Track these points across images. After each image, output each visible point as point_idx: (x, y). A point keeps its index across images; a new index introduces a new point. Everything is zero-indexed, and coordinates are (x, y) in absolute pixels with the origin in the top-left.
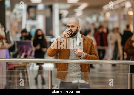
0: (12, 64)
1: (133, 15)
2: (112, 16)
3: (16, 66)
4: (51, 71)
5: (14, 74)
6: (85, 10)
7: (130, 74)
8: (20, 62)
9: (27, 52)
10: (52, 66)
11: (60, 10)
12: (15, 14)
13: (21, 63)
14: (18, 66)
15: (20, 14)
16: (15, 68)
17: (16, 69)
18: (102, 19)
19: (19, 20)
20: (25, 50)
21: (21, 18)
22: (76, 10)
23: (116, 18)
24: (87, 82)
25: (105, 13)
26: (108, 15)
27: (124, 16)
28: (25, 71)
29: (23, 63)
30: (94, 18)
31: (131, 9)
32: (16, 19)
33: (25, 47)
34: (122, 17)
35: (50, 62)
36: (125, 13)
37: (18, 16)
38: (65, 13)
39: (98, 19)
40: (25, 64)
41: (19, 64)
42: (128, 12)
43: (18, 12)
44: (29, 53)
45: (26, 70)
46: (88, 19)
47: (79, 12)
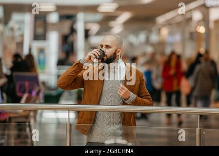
0: (6, 113)
1: (204, 33)
2: (171, 33)
3: (12, 115)
4: (71, 125)
5: (9, 130)
6: (127, 23)
7: (200, 130)
8: (20, 108)
9: (30, 92)
10: (72, 115)
11: (86, 23)
12: (12, 29)
13: (20, 111)
14: (16, 115)
15: (19, 29)
16: (10, 118)
17: (13, 120)
18: (154, 38)
19: (18, 40)
20: (27, 90)
21: (22, 36)
22: (112, 23)
23: (177, 38)
24: (130, 142)
25: (159, 30)
26: (165, 32)
27: (191, 34)
28: (27, 124)
29: (24, 111)
30: (142, 37)
31: (202, 22)
32: (13, 38)
33: (27, 84)
34: (187, 36)
35: (69, 110)
36: (192, 30)
37: (17, 34)
38: (94, 28)
39: (148, 39)
40: (28, 112)
41: (16, 113)
42: (197, 27)
43: (16, 26)
44: (34, 93)
45: (29, 122)
46: (132, 39)
47: (117, 27)
